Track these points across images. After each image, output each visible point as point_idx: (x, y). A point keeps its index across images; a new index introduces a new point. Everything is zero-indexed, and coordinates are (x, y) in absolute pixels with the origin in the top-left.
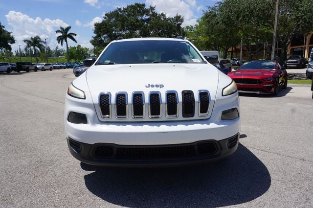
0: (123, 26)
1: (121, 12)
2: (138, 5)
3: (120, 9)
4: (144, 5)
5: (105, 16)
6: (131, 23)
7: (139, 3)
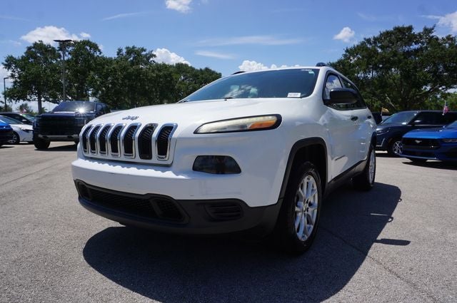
0: (368, 64)
1: (371, 44)
2: (399, 30)
3: (368, 41)
4: (410, 28)
5: (344, 53)
6: (382, 59)
7: (401, 26)
